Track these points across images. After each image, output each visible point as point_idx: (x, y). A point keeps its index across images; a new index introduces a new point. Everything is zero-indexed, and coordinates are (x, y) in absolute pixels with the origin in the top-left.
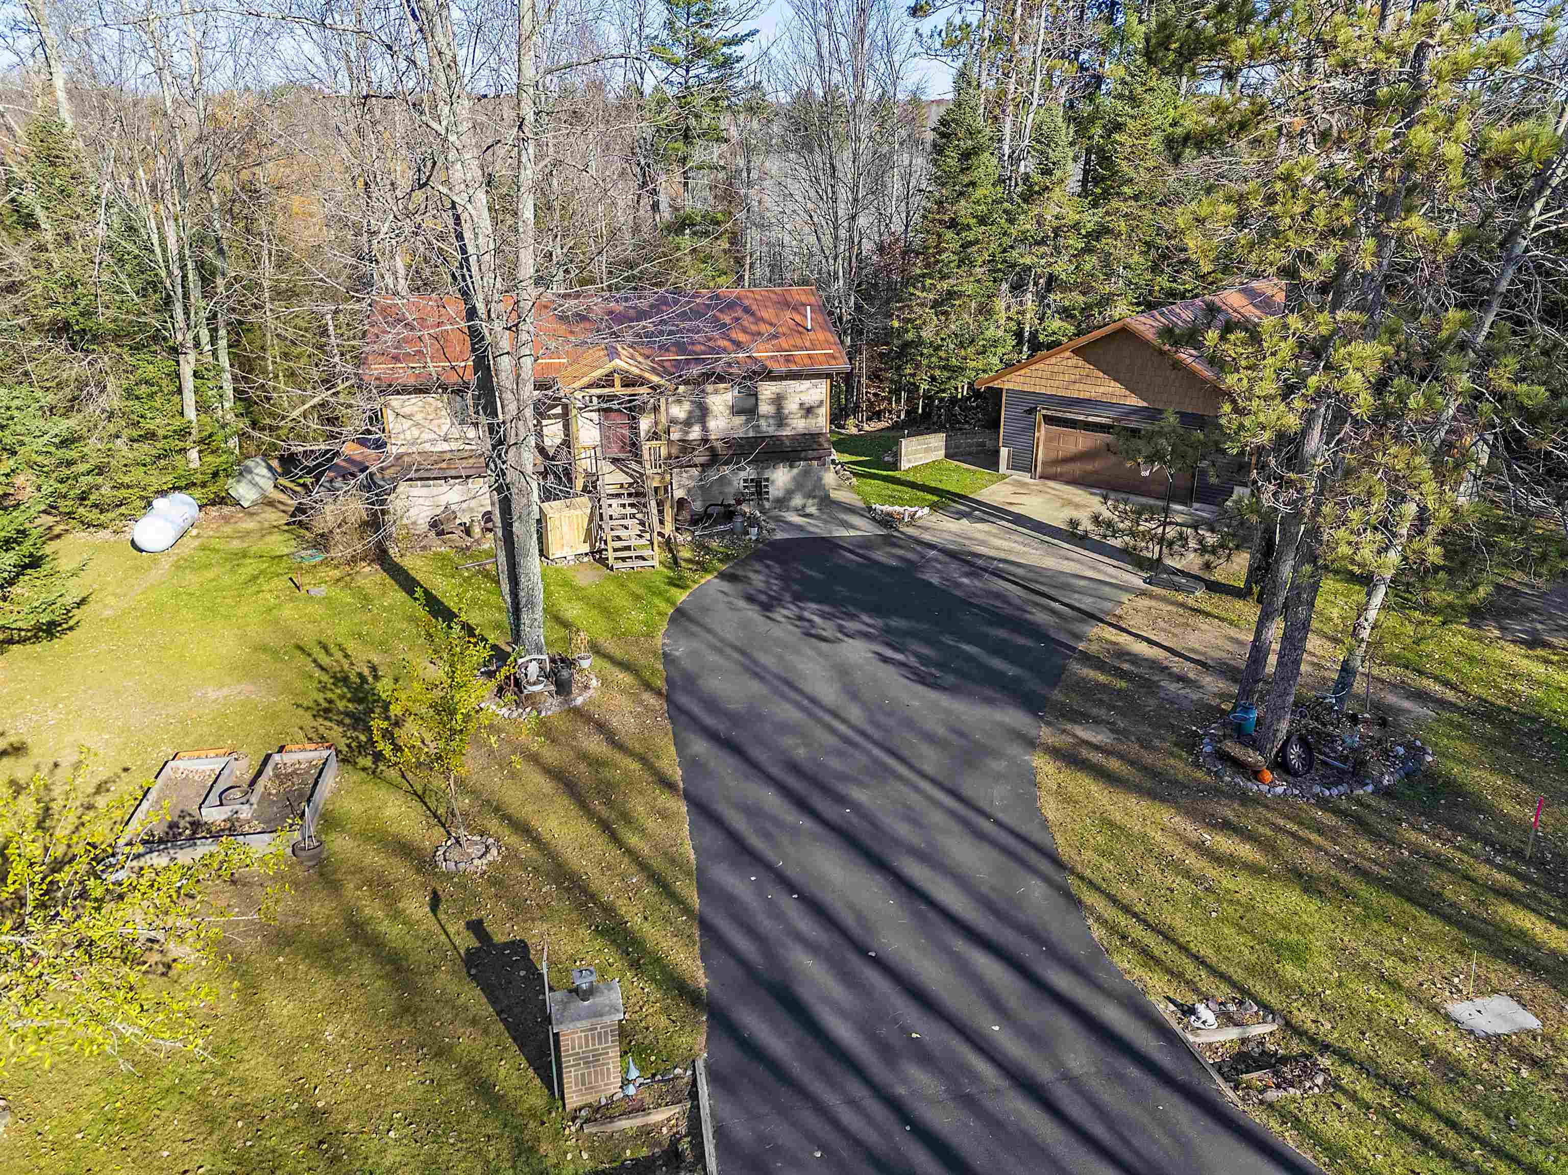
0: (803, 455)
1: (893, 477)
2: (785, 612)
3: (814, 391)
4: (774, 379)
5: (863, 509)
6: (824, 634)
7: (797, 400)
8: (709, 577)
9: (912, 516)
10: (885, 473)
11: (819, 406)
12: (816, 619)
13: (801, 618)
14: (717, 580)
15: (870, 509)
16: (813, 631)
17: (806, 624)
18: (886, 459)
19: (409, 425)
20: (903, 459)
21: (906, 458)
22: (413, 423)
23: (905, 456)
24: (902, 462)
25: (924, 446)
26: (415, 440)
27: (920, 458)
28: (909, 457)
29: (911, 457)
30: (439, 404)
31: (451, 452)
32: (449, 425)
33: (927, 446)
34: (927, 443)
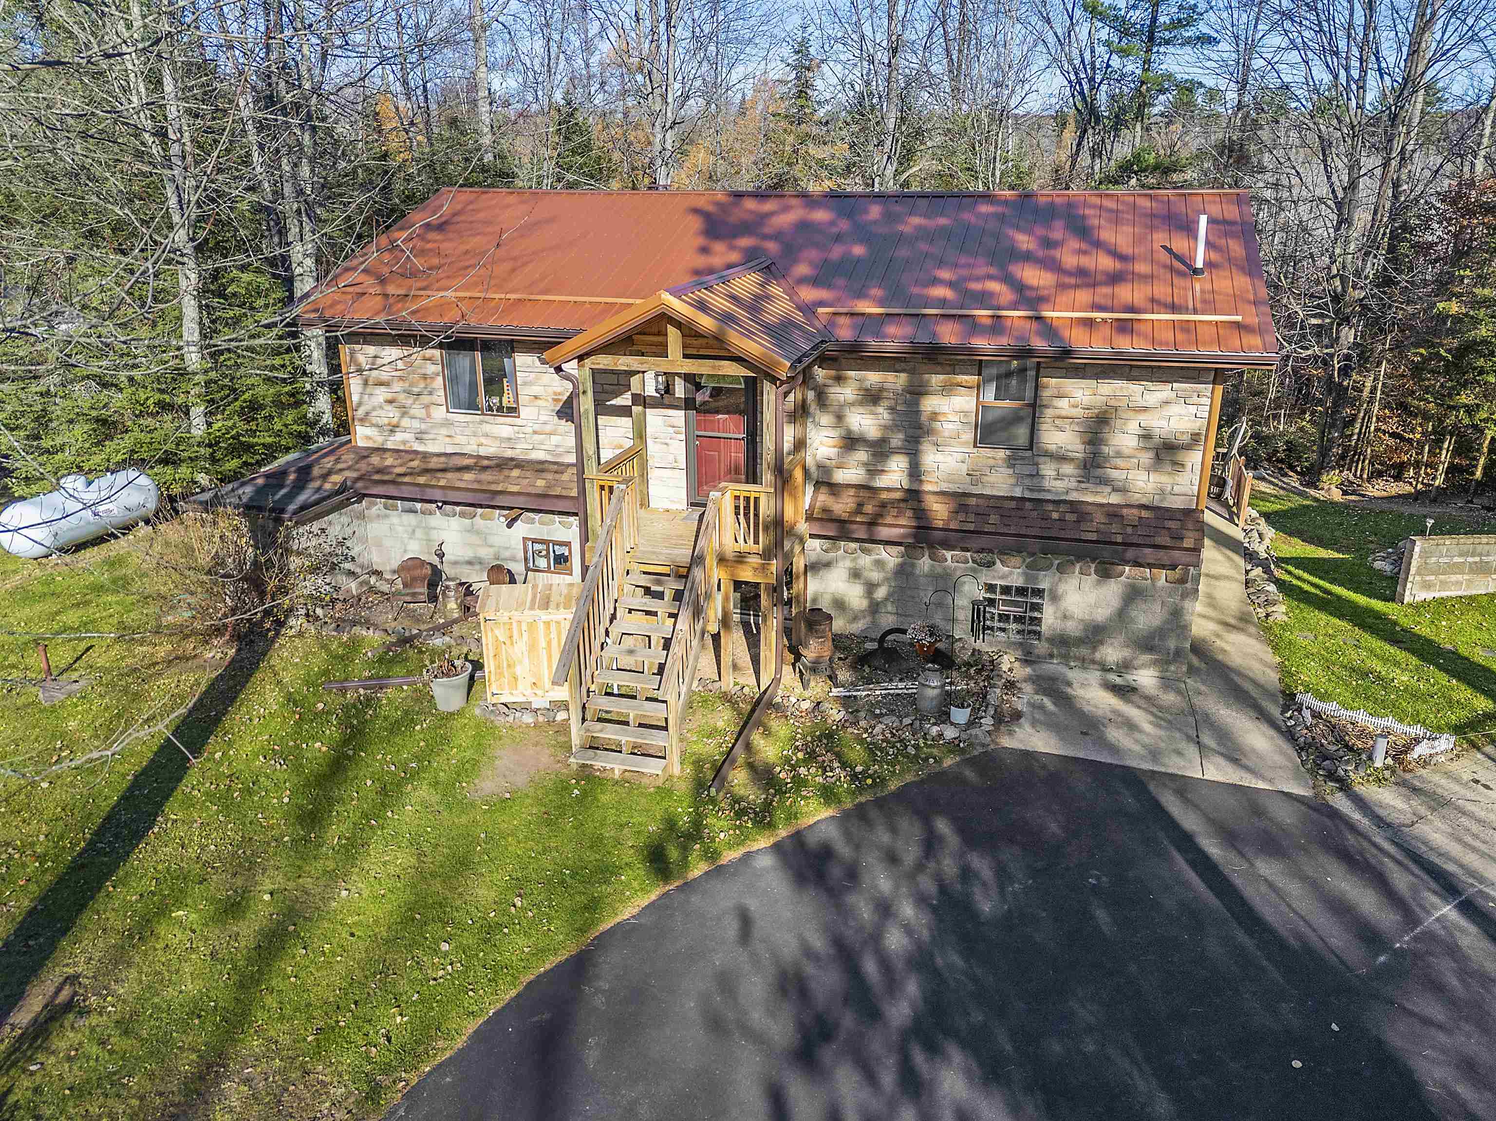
0: (1130, 553)
1: (1378, 616)
3: (1177, 409)
4: (1080, 372)
5: (1270, 695)
7: (1133, 427)
9: (1399, 753)
10: (1361, 600)
11: (1188, 447)
15: (1289, 699)
18: (1378, 565)
19: (381, 399)
20: (1410, 578)
21: (1418, 578)
22: (389, 396)
23: (1418, 573)
24: (1409, 585)
25: (1470, 559)
26: (393, 428)
27: (1458, 583)
28: (1428, 578)
29: (1433, 578)
30: (431, 369)
31: (445, 454)
32: (444, 407)
33: (1477, 559)
34: (1480, 555)
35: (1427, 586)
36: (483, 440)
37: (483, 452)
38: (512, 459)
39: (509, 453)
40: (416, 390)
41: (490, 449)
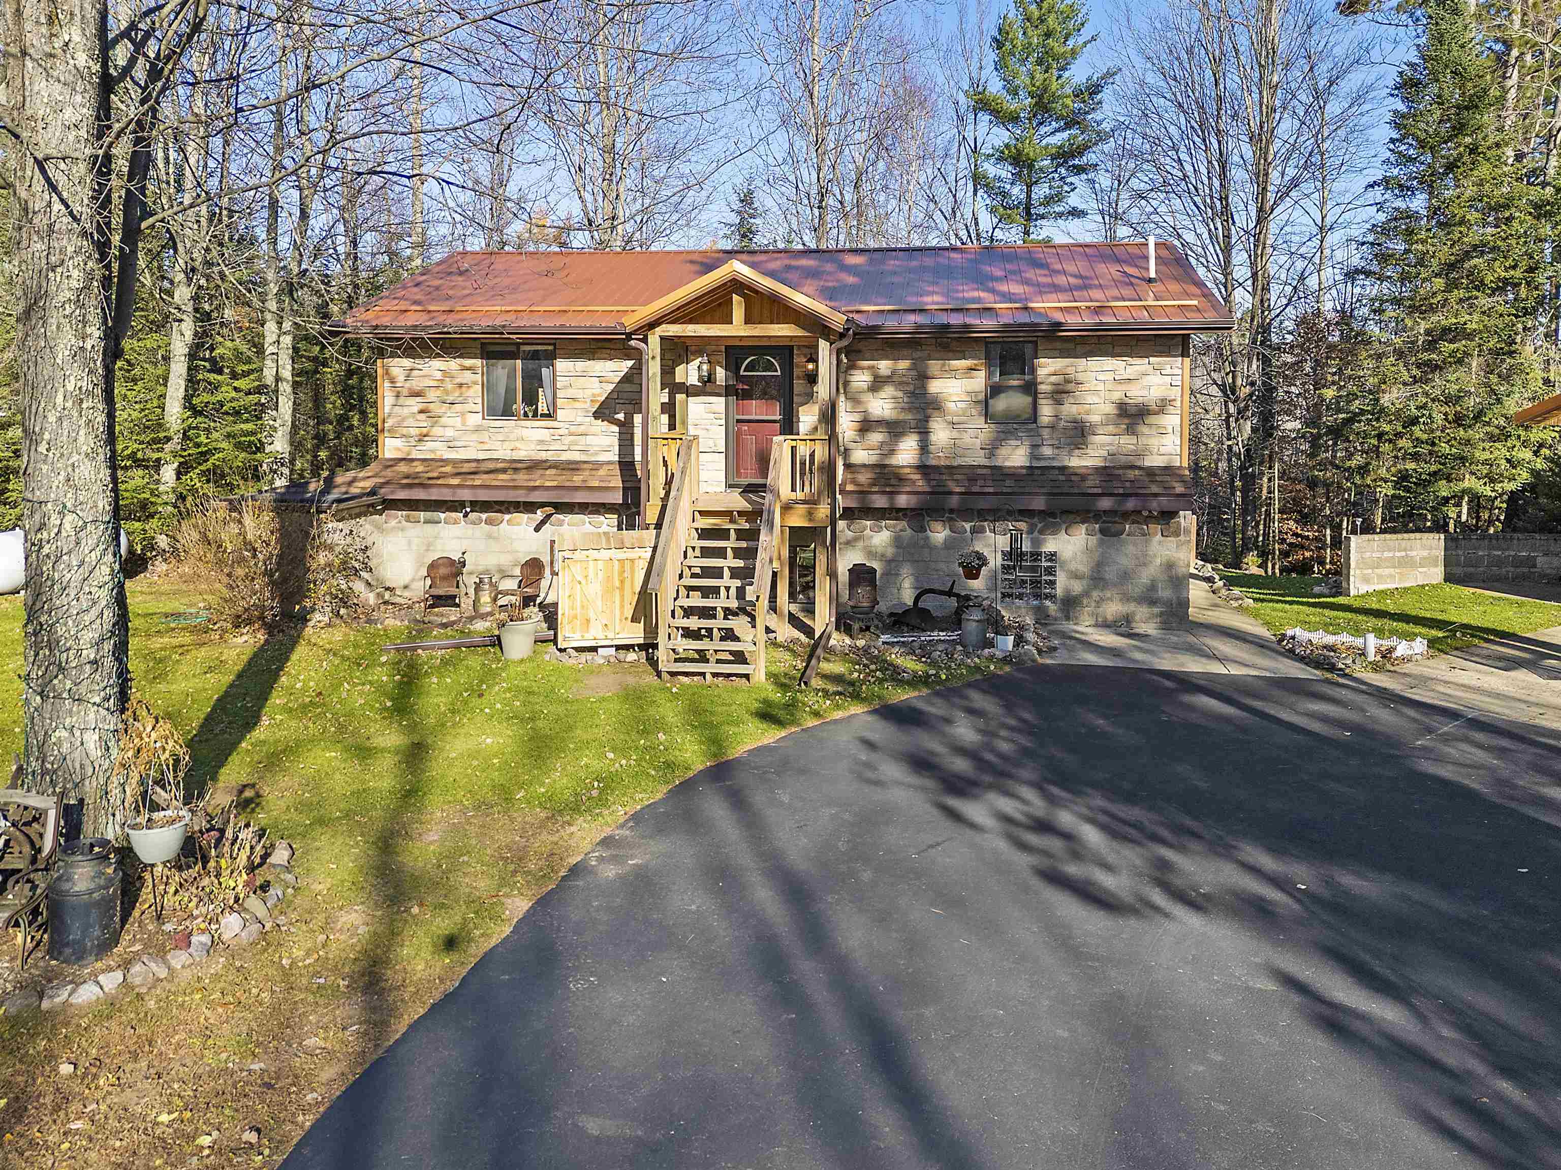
0: (1131, 503)
1: (1333, 604)
2: (1007, 805)
3: (1155, 379)
6: (1107, 881)
7: (1119, 397)
8: (857, 709)
9: (1385, 654)
12: (1091, 835)
13: (1044, 827)
14: (869, 718)
16: (1072, 869)
17: (1055, 844)
19: (415, 409)
20: (1352, 573)
21: (1358, 572)
22: (421, 406)
23: (1358, 567)
24: (1352, 579)
25: (1398, 554)
26: (422, 437)
27: (1391, 576)
28: (1366, 572)
29: (1370, 571)
30: (468, 376)
31: (478, 461)
32: (480, 415)
33: (1403, 554)
34: (1405, 550)
35: (1366, 580)
36: (518, 445)
37: (517, 455)
38: (546, 461)
39: (543, 456)
40: (450, 399)
41: (523, 453)
